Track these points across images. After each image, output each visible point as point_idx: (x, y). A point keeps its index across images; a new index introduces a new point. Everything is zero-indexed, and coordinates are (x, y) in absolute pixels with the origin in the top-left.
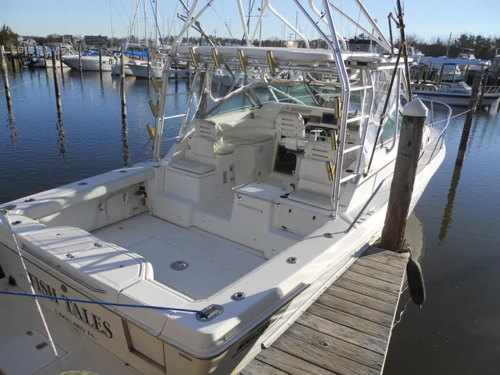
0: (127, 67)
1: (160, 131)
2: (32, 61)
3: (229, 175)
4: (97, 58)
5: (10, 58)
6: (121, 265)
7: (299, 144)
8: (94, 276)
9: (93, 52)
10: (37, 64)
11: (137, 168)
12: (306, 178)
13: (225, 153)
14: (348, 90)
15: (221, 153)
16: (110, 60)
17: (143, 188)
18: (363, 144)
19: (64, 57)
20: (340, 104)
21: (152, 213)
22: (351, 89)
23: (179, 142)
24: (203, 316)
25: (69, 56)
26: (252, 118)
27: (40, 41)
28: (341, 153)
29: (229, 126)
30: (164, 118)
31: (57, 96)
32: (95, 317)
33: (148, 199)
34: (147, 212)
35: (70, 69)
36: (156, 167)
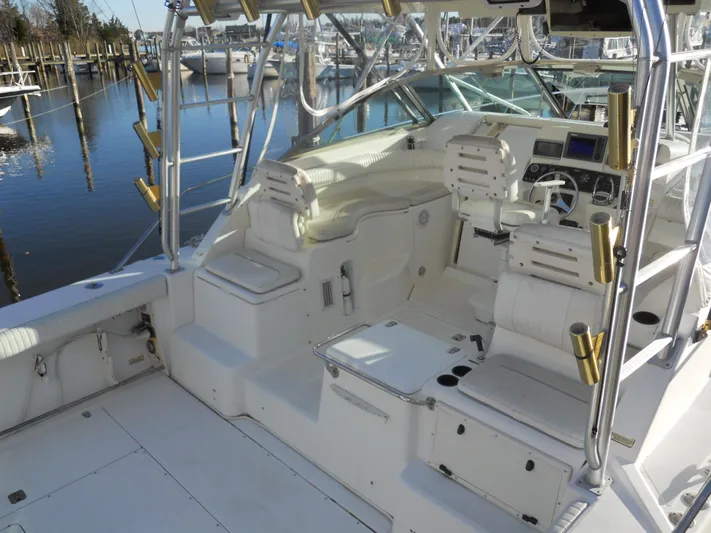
0: (270, 65)
3: (339, 286)
5: (117, 61)
7: (503, 218)
11: (129, 274)
12: (514, 327)
14: (663, 59)
15: (318, 238)
16: (246, 56)
17: (147, 318)
18: (697, 242)
19: (184, 55)
20: (631, 114)
21: (170, 371)
22: (672, 58)
23: (228, 213)
25: (189, 54)
26: (410, 147)
28: (628, 288)
30: (180, 161)
33: (159, 343)
34: (157, 369)
35: (191, 72)
36: (171, 272)
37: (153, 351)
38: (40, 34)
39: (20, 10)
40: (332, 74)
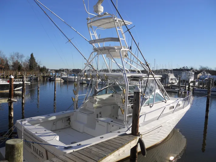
0: (85, 80)
1: (76, 99)
2: (51, 78)
3: (99, 115)
4: (74, 77)
5: (44, 77)
6: (50, 136)
8: (41, 137)
9: (73, 75)
10: (53, 79)
11: (68, 111)
13: (98, 107)
19: (62, 77)
21: (72, 127)
23: (83, 104)
24: (66, 148)
25: (64, 76)
26: (112, 97)
27: (57, 71)
29: (103, 99)
30: (78, 95)
31: (55, 90)
32: (40, 151)
33: (71, 123)
34: (70, 127)
35: (64, 81)
36: (74, 111)
37: (69, 124)
38: (24, 69)
39: (20, 63)
40: (101, 83)
